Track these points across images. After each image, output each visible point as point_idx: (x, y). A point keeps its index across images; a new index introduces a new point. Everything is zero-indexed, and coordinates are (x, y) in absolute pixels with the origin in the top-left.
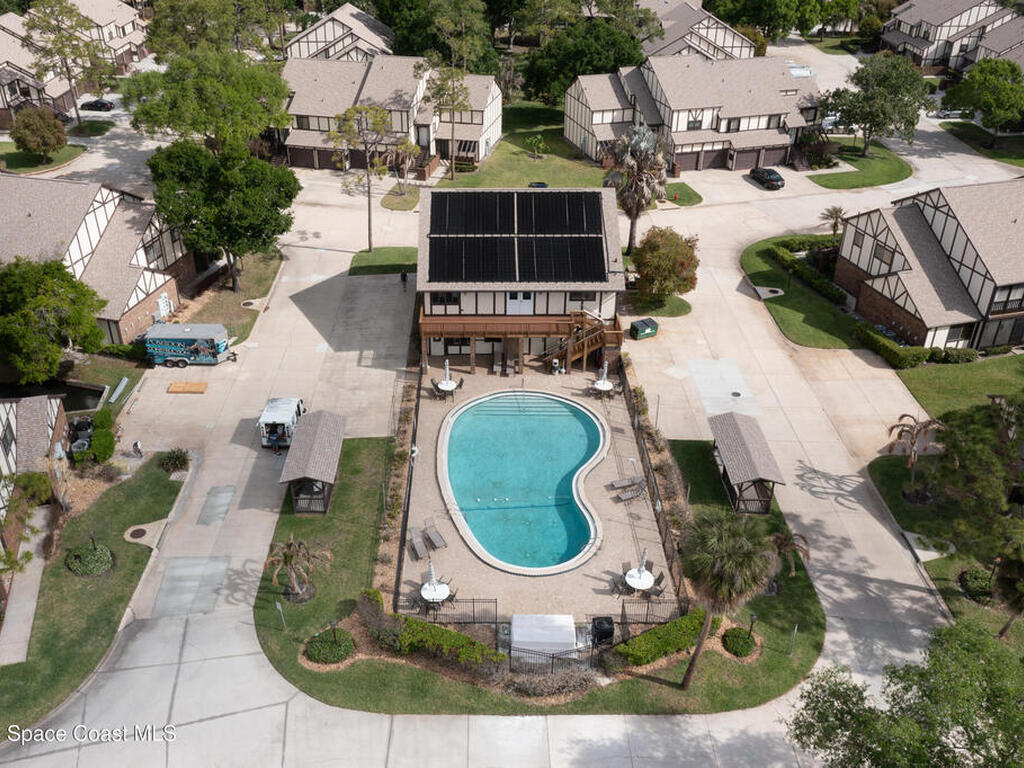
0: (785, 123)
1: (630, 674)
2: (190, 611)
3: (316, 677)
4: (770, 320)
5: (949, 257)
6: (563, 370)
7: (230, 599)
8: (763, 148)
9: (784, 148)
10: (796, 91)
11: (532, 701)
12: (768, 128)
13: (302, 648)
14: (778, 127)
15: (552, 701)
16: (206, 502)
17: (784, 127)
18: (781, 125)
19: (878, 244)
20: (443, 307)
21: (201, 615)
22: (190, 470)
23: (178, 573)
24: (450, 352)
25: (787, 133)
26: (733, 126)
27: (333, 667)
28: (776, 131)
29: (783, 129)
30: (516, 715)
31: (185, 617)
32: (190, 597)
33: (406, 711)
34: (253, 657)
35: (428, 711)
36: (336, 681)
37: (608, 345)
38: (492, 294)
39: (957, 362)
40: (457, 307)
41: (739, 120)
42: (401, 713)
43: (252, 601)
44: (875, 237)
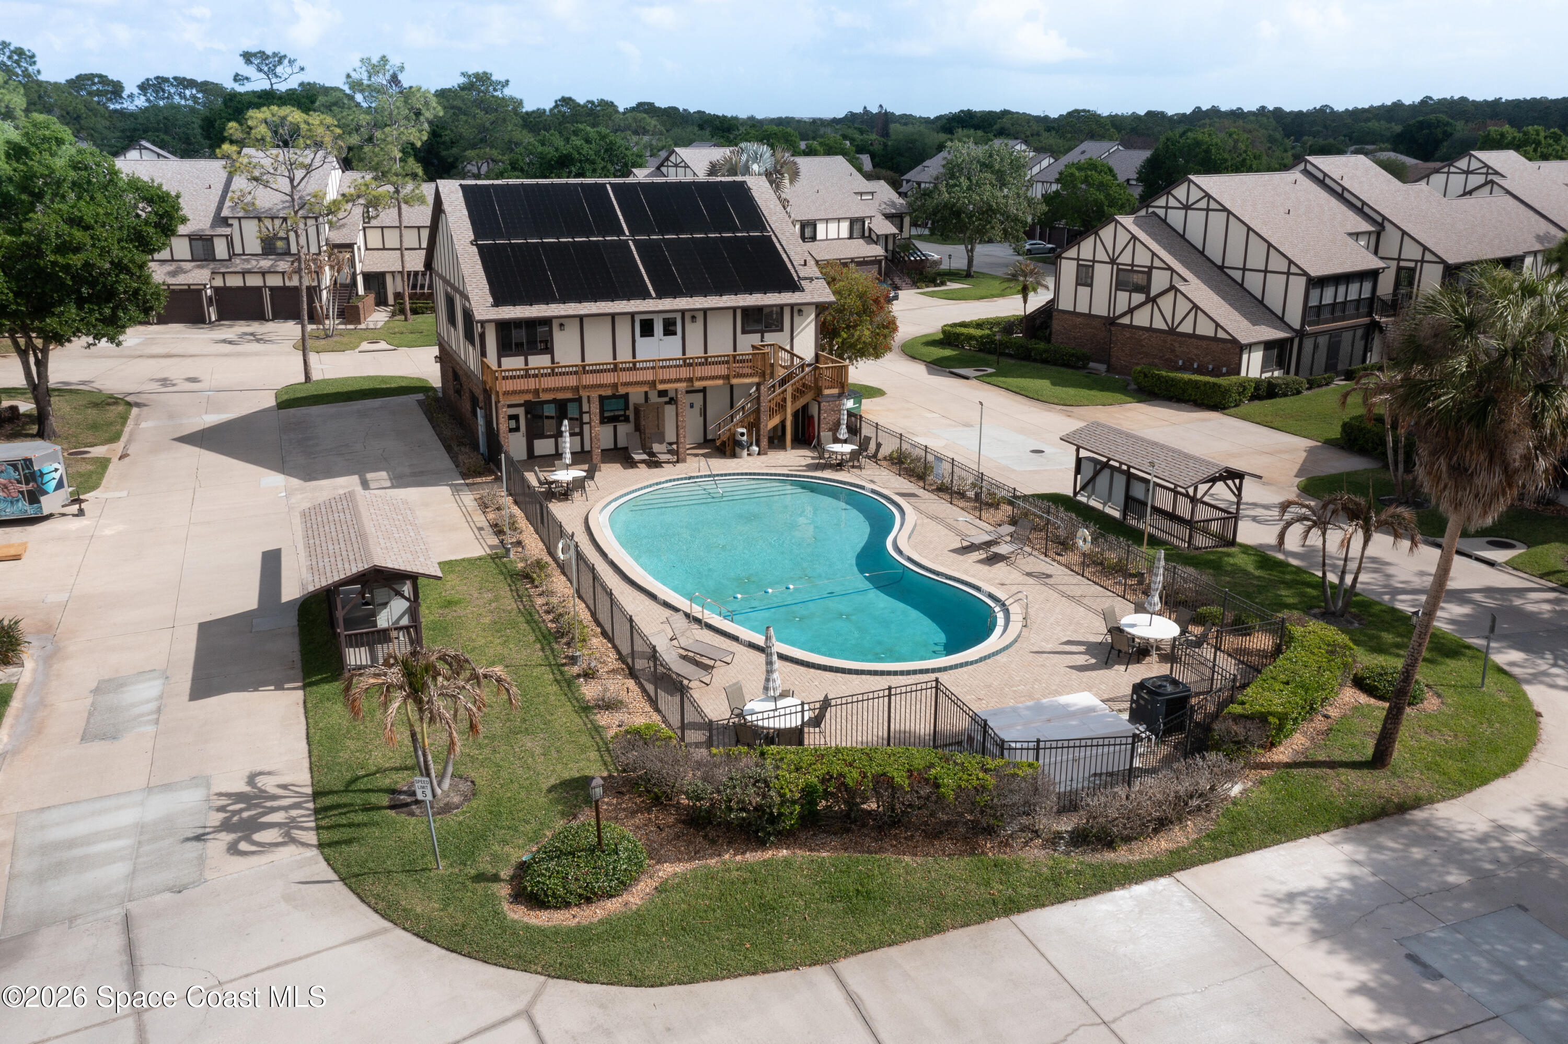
0: (870, 229)
1: (1265, 766)
2: (131, 897)
3: (582, 936)
4: (1003, 392)
5: (1222, 268)
6: (755, 449)
7: (243, 846)
8: (852, 260)
9: (876, 261)
10: (872, 193)
11: (1122, 855)
12: (851, 237)
13: (504, 890)
14: (863, 236)
15: (1162, 844)
16: (93, 704)
17: (870, 236)
18: (867, 234)
19: (1118, 270)
20: (522, 358)
21: (168, 896)
22: (29, 664)
23: (57, 834)
24: (537, 453)
25: (876, 243)
26: (808, 232)
27: (612, 906)
28: (861, 241)
29: (869, 237)
30: (1111, 889)
31: (117, 913)
32: (119, 869)
33: (858, 948)
34: (368, 943)
35: (910, 934)
36: (639, 931)
37: (827, 392)
38: (610, 318)
39: (1285, 395)
40: (549, 356)
41: (813, 224)
42: (848, 954)
43: (311, 838)
44: (1113, 261)
